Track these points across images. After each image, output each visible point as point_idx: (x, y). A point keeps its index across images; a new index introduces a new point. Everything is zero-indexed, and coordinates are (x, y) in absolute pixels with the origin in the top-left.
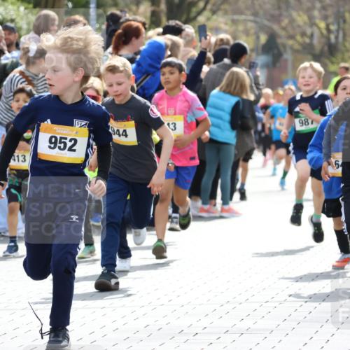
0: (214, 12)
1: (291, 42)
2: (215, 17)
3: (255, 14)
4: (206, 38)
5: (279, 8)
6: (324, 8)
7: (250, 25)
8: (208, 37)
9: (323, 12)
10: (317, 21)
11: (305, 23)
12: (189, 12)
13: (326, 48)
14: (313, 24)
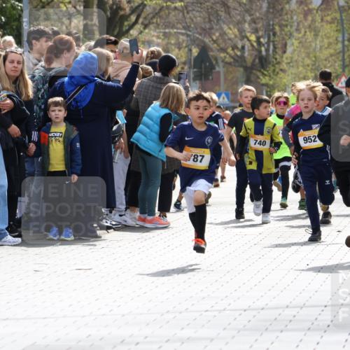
0: (146, 26)
1: (222, 55)
2: (147, 31)
3: (187, 28)
4: (138, 53)
5: (210, 21)
6: (254, 21)
7: (182, 38)
8: (140, 51)
9: (253, 25)
10: (248, 34)
11: (236, 36)
12: (122, 25)
13: (257, 61)
14: (244, 37)
